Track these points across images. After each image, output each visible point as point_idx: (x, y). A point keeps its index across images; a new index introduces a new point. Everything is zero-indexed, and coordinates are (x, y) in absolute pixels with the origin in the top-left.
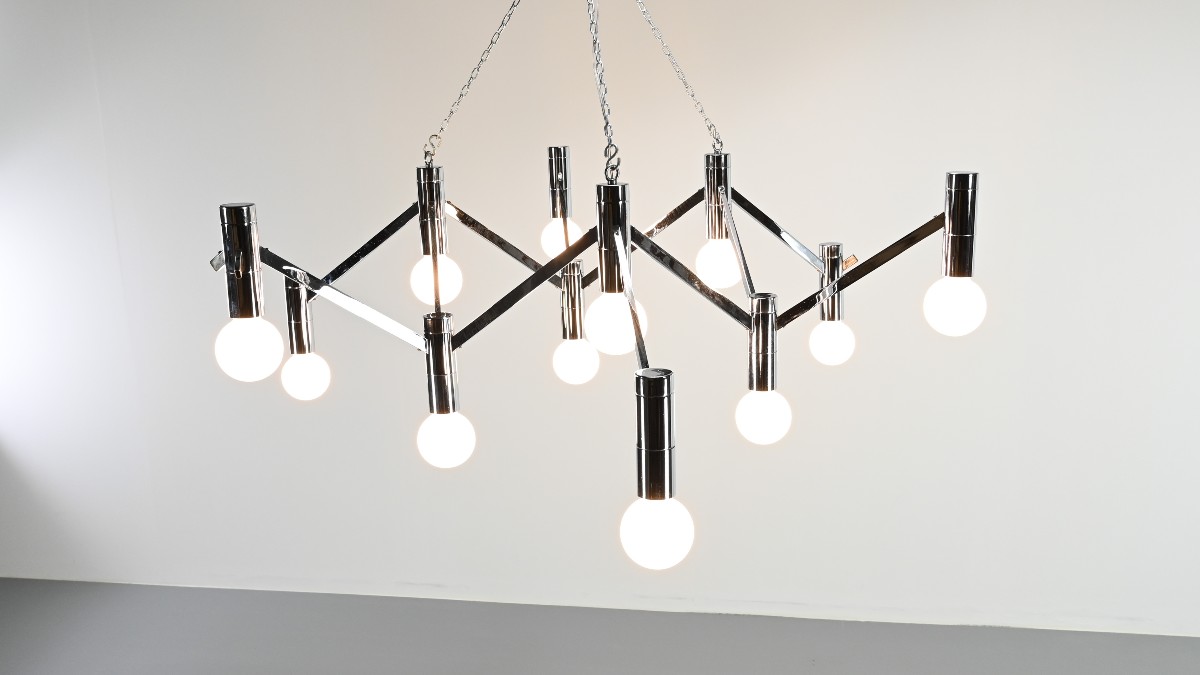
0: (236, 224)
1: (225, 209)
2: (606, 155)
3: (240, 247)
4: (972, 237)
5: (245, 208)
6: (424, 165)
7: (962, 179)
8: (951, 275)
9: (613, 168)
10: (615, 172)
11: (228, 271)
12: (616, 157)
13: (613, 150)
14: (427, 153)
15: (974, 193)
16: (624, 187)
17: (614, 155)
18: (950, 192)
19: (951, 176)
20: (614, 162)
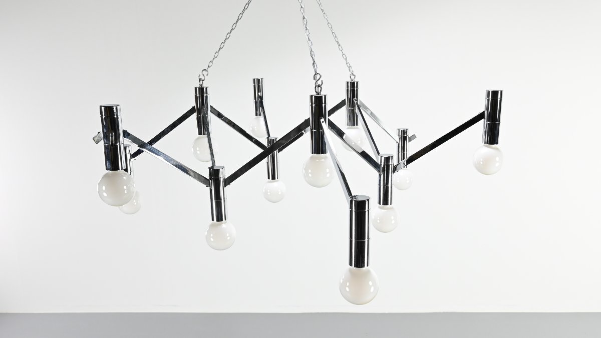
0: (110, 117)
1: (103, 108)
2: (314, 79)
3: (112, 129)
4: (499, 124)
5: (115, 107)
6: (198, 86)
7: (495, 93)
8: (487, 143)
9: (319, 86)
10: (320, 88)
11: (104, 143)
12: (320, 80)
13: (318, 76)
14: (200, 80)
15: (501, 100)
16: (325, 96)
17: (319, 79)
18: (488, 100)
19: (489, 92)
20: (319, 83)
